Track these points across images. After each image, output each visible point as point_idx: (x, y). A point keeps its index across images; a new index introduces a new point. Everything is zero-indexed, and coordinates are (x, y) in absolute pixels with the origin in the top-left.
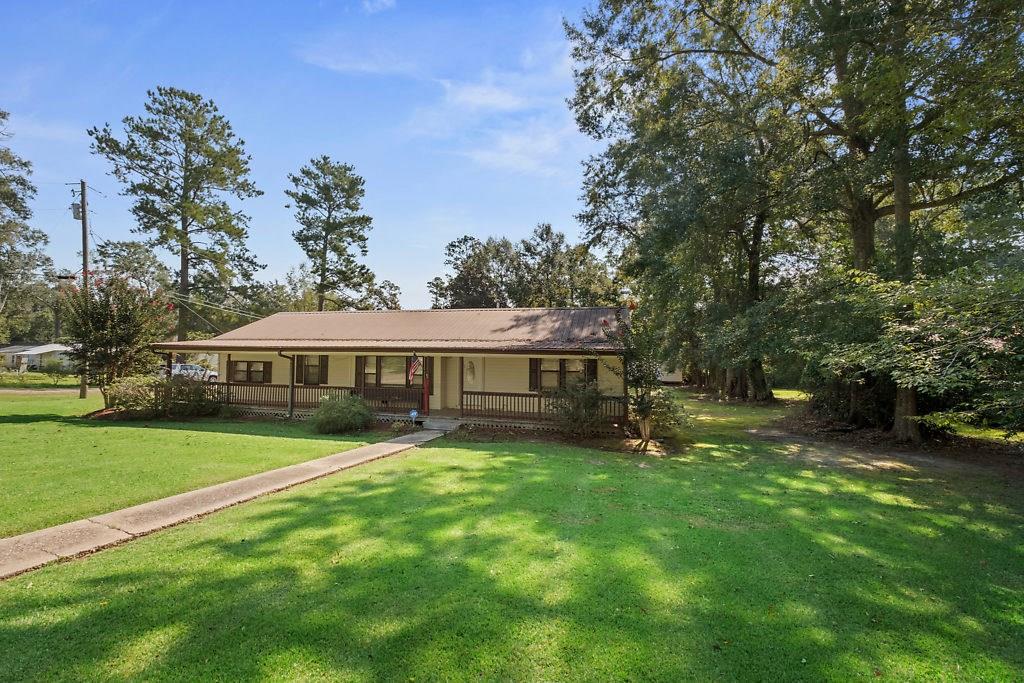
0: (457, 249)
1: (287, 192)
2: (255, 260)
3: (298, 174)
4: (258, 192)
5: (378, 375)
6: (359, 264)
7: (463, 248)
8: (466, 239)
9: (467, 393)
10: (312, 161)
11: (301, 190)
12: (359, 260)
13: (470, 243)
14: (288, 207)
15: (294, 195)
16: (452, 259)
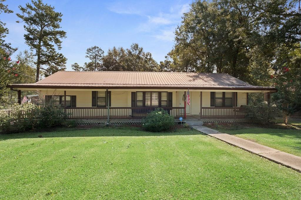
0: (91, 51)
1: (18, 15)
2: (10, 46)
3: (25, 7)
4: (9, 11)
5: (144, 101)
6: (59, 53)
7: (94, 51)
8: (95, 48)
9: (204, 108)
10: (32, 1)
11: (26, 15)
12: (57, 51)
13: (97, 49)
14: (18, 22)
15: (21, 17)
16: (89, 55)
